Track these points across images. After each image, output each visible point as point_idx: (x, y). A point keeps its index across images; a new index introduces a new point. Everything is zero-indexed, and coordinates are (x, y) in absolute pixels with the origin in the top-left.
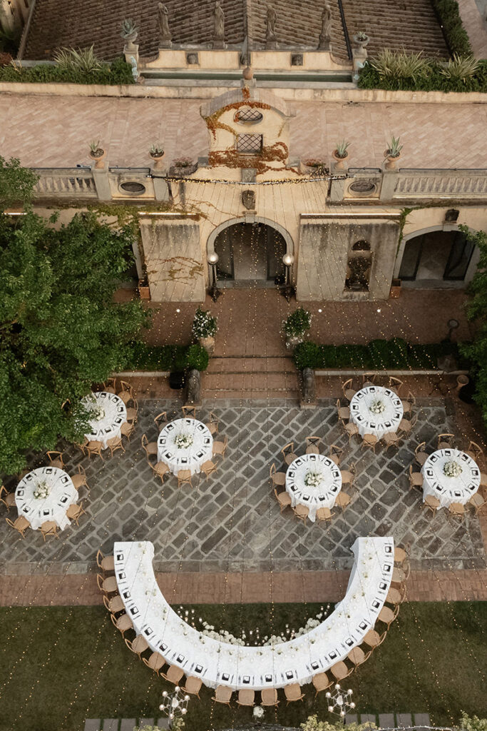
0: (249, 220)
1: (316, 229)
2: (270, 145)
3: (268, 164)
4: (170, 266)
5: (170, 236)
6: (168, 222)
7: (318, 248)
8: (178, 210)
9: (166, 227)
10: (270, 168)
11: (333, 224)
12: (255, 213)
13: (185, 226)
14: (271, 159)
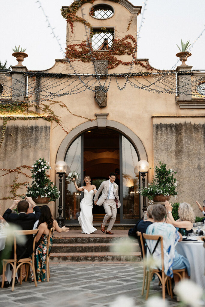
0: (102, 123)
1: (169, 129)
2: (121, 39)
3: (118, 58)
4: (13, 179)
5: (19, 140)
6: (20, 124)
7: (174, 153)
8: (31, 112)
9: (16, 129)
10: (121, 62)
11: (186, 124)
12: (107, 115)
13: (36, 127)
14: (122, 53)
